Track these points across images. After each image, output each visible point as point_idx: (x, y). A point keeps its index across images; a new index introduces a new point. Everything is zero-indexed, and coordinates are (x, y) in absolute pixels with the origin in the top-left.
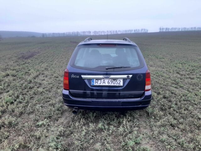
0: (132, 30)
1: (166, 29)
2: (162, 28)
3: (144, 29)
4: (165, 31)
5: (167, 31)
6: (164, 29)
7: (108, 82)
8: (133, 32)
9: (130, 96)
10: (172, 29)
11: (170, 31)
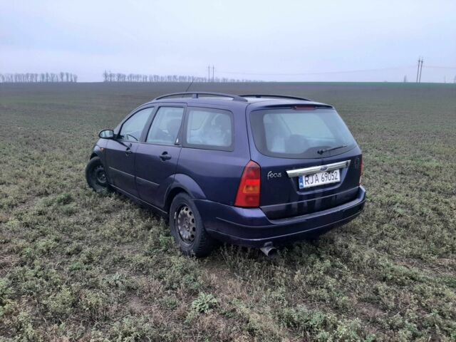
0: (36, 75)
1: (119, 76)
2: (109, 73)
3: (67, 75)
4: (116, 80)
5: (121, 80)
6: (114, 77)
7: (322, 178)
8: (39, 79)
10: (131, 76)
11: (127, 80)
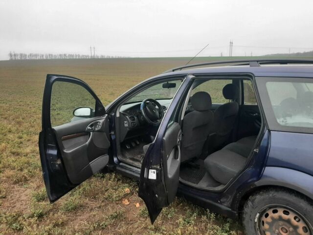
1: (21, 55)
2: (13, 54)
4: (19, 59)
5: (23, 58)
6: (17, 56)
10: (31, 55)
11: (27, 58)
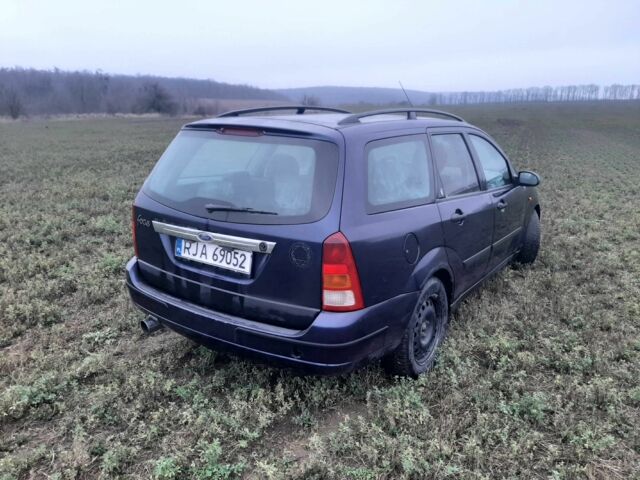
7: (214, 254)
9: (273, 317)
